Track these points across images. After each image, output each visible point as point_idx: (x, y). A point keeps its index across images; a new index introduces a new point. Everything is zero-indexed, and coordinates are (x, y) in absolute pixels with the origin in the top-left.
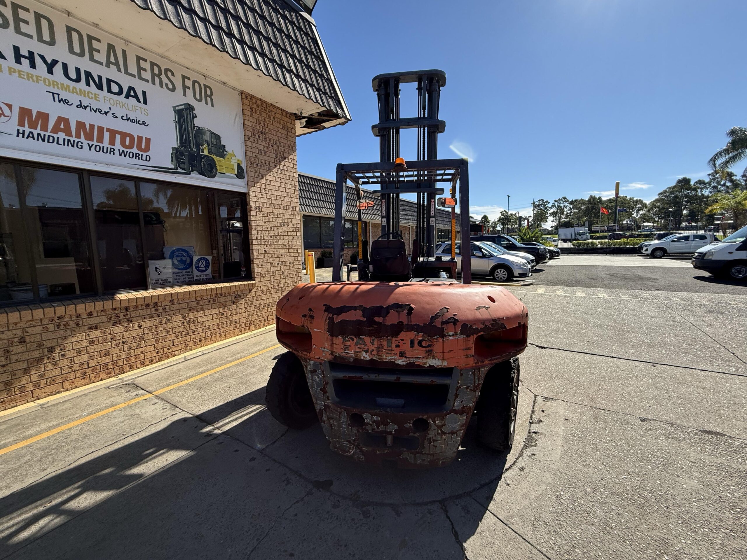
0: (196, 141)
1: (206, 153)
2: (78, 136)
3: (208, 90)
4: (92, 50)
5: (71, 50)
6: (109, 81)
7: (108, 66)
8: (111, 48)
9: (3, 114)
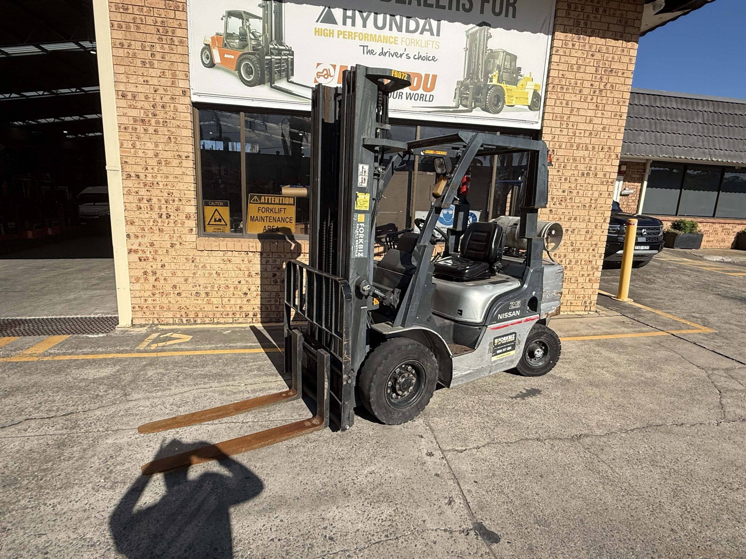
0: (486, 68)
1: (495, 82)
9: (329, 75)
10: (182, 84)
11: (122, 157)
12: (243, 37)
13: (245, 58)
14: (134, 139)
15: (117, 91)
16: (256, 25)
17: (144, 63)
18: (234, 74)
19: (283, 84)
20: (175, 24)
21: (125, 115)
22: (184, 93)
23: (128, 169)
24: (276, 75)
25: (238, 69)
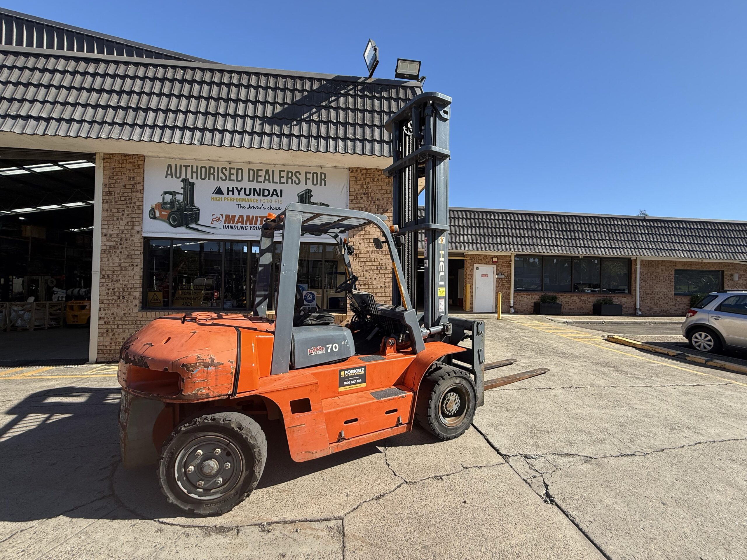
2: (246, 224)
3: (323, 176)
4: (258, 176)
5: (249, 181)
6: (264, 190)
7: (264, 182)
8: (267, 171)
9: (219, 220)
10: (137, 228)
11: (101, 266)
12: (172, 203)
13: (173, 214)
14: (109, 257)
15: (102, 233)
16: (180, 198)
17: (118, 219)
18: (166, 222)
19: (193, 226)
20: (136, 199)
21: (105, 245)
22: (138, 232)
23: (104, 272)
24: (189, 222)
25: (169, 219)
